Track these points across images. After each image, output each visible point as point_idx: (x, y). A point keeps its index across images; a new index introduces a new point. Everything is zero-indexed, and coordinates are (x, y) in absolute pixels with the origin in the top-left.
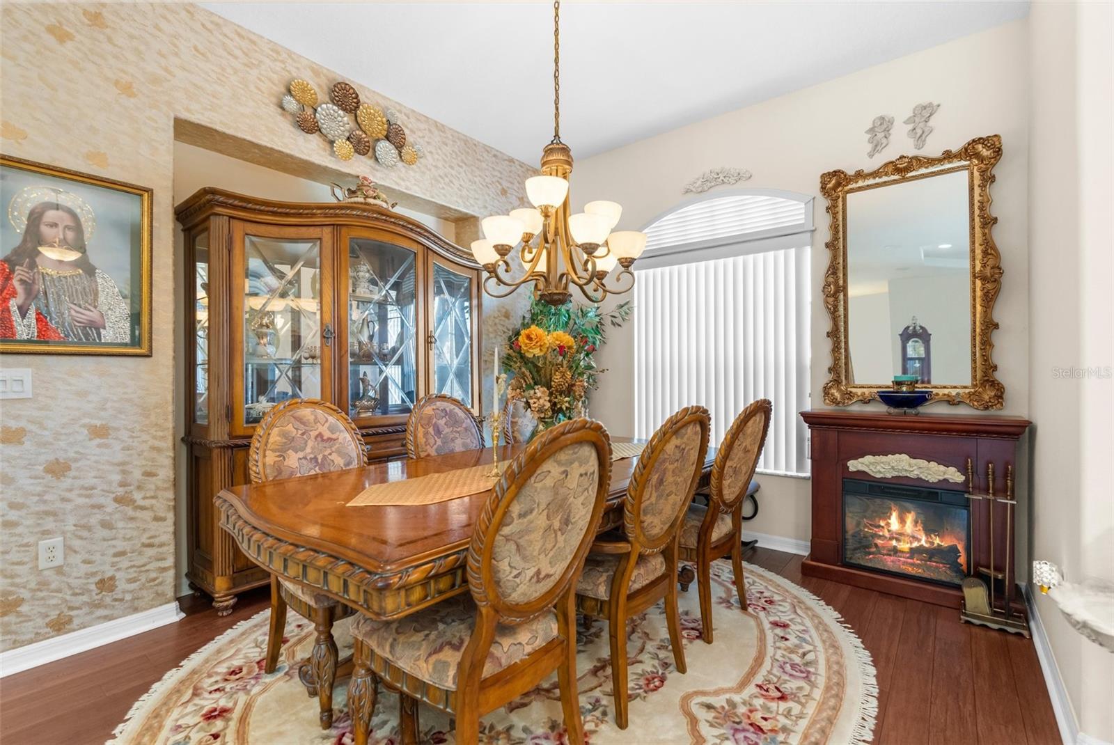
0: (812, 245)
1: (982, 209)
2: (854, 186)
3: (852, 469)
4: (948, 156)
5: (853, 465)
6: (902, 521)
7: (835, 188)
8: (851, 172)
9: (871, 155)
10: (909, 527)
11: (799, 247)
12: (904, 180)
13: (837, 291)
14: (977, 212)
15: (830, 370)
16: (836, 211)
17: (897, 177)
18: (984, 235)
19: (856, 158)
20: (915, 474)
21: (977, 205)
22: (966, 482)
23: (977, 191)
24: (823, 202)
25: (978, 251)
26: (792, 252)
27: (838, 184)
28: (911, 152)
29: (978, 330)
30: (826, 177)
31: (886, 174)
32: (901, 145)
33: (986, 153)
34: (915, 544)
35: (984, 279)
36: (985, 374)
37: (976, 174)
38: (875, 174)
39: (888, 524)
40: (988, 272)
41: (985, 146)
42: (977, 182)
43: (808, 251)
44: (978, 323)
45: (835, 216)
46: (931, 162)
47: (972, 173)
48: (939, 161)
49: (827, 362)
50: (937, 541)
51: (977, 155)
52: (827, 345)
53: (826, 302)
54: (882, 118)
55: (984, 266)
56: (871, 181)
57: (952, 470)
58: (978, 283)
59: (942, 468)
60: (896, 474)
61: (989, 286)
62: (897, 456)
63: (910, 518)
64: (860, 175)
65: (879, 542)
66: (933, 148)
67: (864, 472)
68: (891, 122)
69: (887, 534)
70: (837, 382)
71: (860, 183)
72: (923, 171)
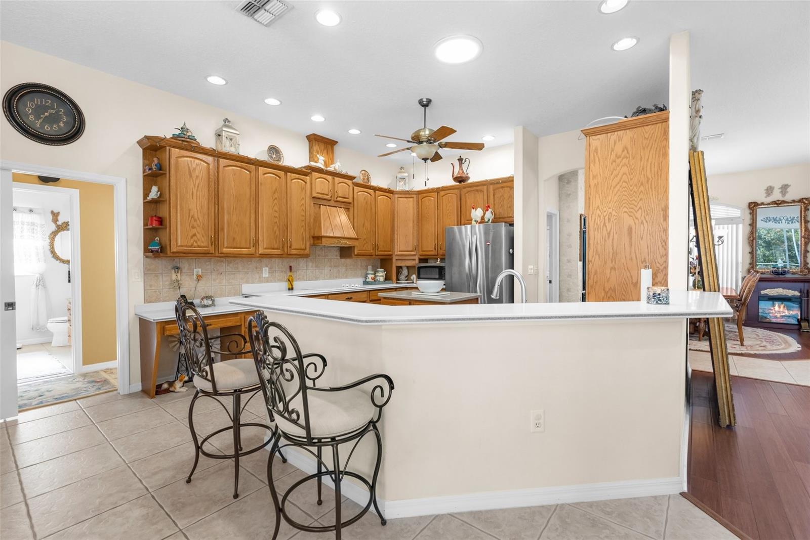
0: (743, 224)
1: (804, 218)
2: (760, 207)
3: (762, 293)
4: (794, 201)
5: (763, 292)
6: (779, 307)
7: (753, 207)
8: (759, 202)
9: (766, 197)
10: (782, 309)
11: (737, 224)
12: (778, 206)
13: (753, 239)
14: (803, 218)
15: (750, 264)
16: (753, 214)
17: (776, 205)
18: (805, 225)
19: (761, 198)
20: (785, 293)
21: (803, 216)
22: (801, 295)
23: (803, 213)
24: (748, 211)
25: (803, 230)
26: (735, 226)
27: (755, 206)
28: (781, 198)
29: (802, 253)
30: (750, 204)
31: (772, 204)
32: (777, 196)
33: (806, 202)
34: (784, 314)
35: (805, 238)
36: (805, 265)
37: (803, 207)
38: (769, 204)
39: (774, 309)
40: (806, 236)
41: (806, 200)
42: (803, 210)
43: (741, 226)
44: (802, 251)
45: (753, 216)
46: (788, 203)
47: (801, 207)
48: (791, 203)
49: (748, 261)
50: (791, 312)
51: (804, 203)
52: (748, 256)
53: (750, 243)
54: (771, 187)
55: (805, 234)
56: (767, 206)
57: (796, 292)
58: (803, 239)
59: (793, 292)
60: (777, 294)
61: (806, 240)
62: (778, 289)
63: (782, 306)
64: (763, 204)
65: (771, 315)
66: (788, 198)
67: (767, 294)
68: (773, 188)
69: (774, 312)
70: (753, 267)
71: (763, 206)
72: (785, 205)
